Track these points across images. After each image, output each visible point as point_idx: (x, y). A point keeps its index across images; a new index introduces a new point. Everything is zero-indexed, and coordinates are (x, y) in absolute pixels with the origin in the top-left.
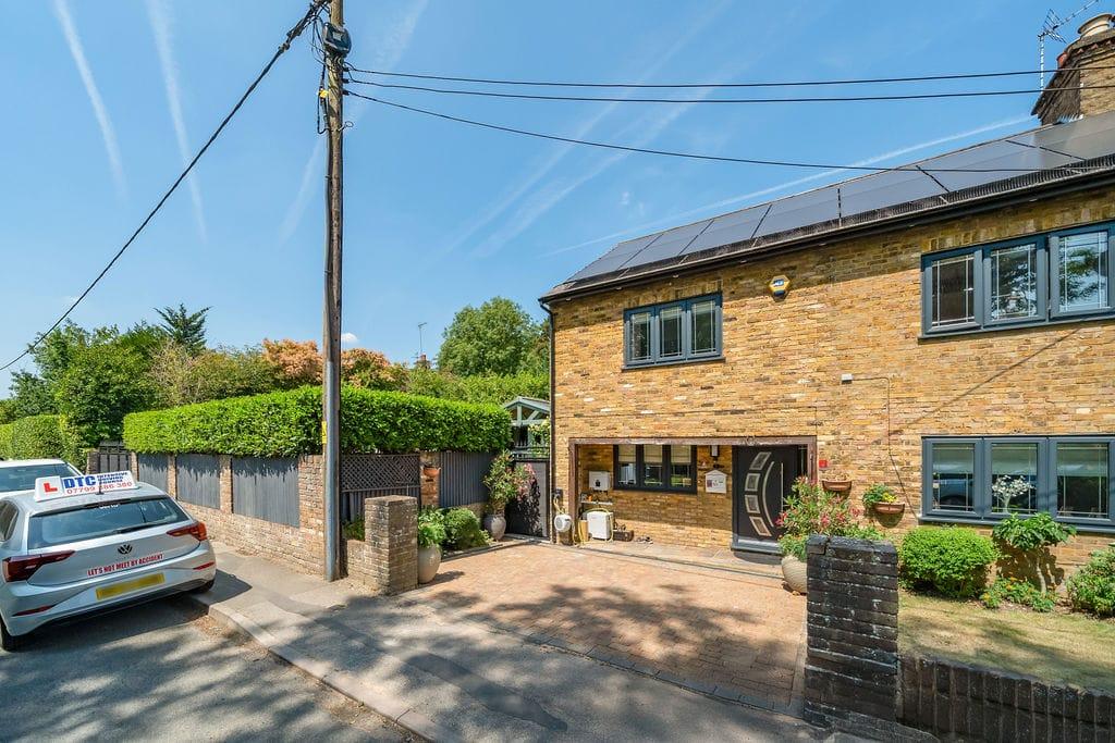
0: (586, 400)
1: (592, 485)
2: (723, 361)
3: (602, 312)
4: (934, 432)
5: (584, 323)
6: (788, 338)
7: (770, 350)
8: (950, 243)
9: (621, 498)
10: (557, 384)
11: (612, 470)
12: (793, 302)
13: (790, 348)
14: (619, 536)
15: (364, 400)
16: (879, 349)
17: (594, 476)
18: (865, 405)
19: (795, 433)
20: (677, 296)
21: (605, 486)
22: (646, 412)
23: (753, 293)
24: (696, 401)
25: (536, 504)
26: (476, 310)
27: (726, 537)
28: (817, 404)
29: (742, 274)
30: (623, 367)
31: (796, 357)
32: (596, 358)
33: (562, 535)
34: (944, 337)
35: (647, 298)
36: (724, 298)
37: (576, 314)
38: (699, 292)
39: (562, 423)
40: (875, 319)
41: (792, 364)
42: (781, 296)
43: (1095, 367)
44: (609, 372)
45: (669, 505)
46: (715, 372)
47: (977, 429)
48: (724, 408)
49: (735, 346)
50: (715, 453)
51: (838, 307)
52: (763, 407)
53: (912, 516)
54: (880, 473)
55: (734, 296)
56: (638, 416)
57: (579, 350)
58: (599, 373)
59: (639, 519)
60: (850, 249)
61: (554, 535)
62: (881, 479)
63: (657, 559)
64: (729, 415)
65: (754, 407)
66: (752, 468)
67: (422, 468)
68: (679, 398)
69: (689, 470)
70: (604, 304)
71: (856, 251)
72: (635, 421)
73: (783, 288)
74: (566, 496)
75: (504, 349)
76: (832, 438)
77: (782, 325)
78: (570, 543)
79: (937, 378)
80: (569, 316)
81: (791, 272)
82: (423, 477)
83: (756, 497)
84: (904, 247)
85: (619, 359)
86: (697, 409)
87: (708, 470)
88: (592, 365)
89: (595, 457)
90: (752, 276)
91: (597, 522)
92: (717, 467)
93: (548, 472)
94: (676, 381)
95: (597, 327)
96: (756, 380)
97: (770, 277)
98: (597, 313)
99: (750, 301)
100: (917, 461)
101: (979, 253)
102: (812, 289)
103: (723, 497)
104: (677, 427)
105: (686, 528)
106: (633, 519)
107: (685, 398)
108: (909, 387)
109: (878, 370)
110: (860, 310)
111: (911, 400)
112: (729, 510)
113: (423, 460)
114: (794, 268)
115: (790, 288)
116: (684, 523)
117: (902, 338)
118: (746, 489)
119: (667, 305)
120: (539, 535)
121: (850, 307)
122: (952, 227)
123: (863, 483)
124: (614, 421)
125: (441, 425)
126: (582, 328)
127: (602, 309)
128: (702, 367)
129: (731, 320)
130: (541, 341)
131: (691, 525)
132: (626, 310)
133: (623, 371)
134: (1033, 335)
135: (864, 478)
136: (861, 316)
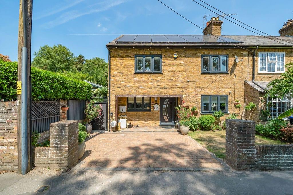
0: (122, 82)
1: (121, 111)
2: (162, 74)
3: (128, 54)
4: (203, 94)
5: (121, 57)
6: (177, 70)
7: (173, 72)
8: (206, 53)
9: (129, 114)
10: (111, 76)
11: (126, 105)
12: (178, 61)
13: (177, 72)
14: (130, 126)
15: (36, 72)
16: (194, 75)
17: (121, 108)
18: (192, 87)
19: (178, 94)
20: (150, 53)
21: (125, 111)
22: (141, 87)
23: (169, 57)
24: (155, 85)
25: (102, 118)
26: (51, 47)
27: (158, 122)
28: (183, 87)
29: (167, 51)
30: (134, 73)
31: (178, 75)
32: (125, 69)
33: (113, 128)
34: (205, 74)
35: (142, 52)
36: (163, 57)
37: (118, 53)
38: (156, 54)
39: (113, 90)
40: (194, 68)
41: (178, 76)
42: (175, 59)
43: (225, 82)
44: (130, 74)
45: (144, 115)
46: (160, 77)
47: (210, 94)
48: (162, 87)
49: (165, 70)
50: (156, 100)
51: (187, 64)
52: (172, 87)
53: (199, 113)
54: (194, 104)
55: (165, 56)
56: (139, 88)
57: (119, 65)
58: (127, 74)
59: (135, 120)
60: (189, 50)
61: (110, 129)
62: (194, 105)
63: (144, 131)
64: (163, 89)
65: (169, 87)
66: (164, 103)
67: (61, 107)
68: (151, 83)
69: (149, 105)
70: (128, 52)
71: (190, 51)
72: (138, 90)
73: (176, 57)
74: (114, 115)
75: (63, 64)
76: (185, 95)
77: (175, 66)
78: (116, 131)
79: (204, 82)
80: (116, 53)
81: (178, 53)
82: (61, 111)
83: (165, 111)
84: (199, 52)
85: (133, 70)
86: (156, 87)
87: (154, 104)
88: (124, 71)
89: (121, 101)
90: (169, 52)
91: (123, 122)
92: (156, 103)
93: (107, 107)
94: (150, 78)
95: (126, 59)
96: (170, 80)
97: (173, 53)
98: (126, 54)
99: (169, 58)
100: (200, 101)
101: (210, 56)
102: (182, 58)
103: (158, 112)
104: (150, 92)
105: (148, 121)
106: (133, 120)
107: (152, 83)
108: (199, 84)
109: (194, 80)
110: (191, 65)
111: (199, 87)
112: (159, 115)
113: (61, 103)
114: (178, 52)
115: (177, 57)
116: (148, 120)
117: (198, 72)
118: (163, 109)
119: (148, 55)
120: (103, 129)
121: (189, 64)
122: (206, 50)
123: (191, 106)
124: (131, 90)
125: (70, 88)
126: (121, 58)
127: (128, 53)
128: (157, 75)
129: (164, 63)
130: (76, 63)
131: (149, 120)
132: (135, 55)
133: (134, 74)
134: (217, 75)
135: (191, 105)
136: (191, 66)
